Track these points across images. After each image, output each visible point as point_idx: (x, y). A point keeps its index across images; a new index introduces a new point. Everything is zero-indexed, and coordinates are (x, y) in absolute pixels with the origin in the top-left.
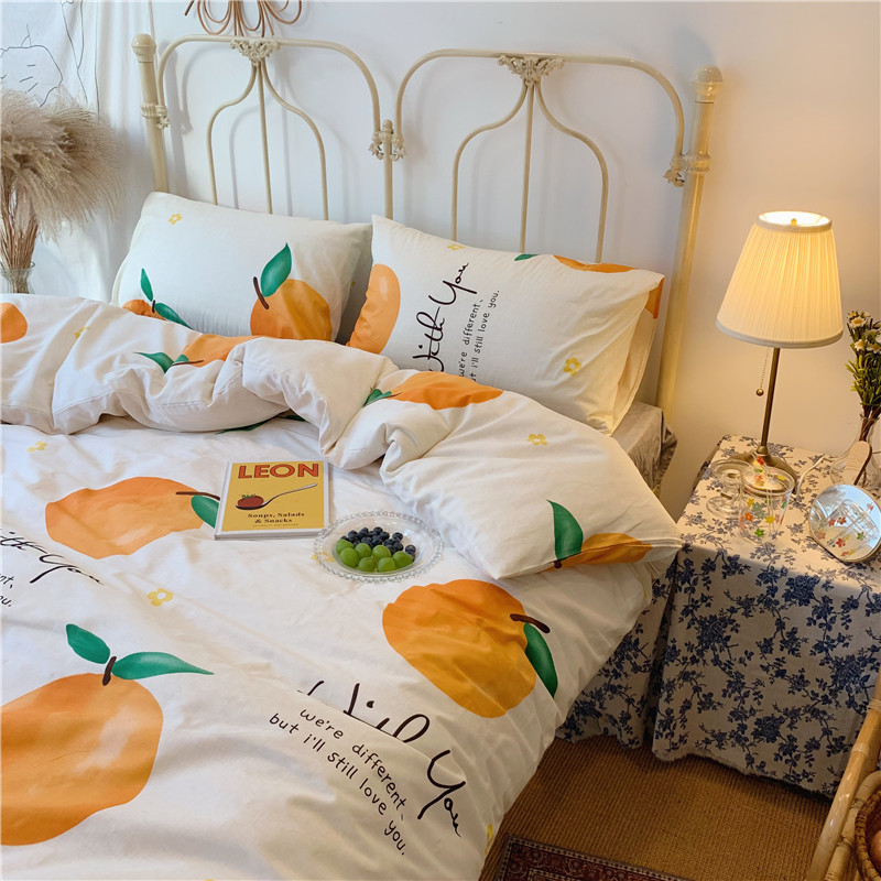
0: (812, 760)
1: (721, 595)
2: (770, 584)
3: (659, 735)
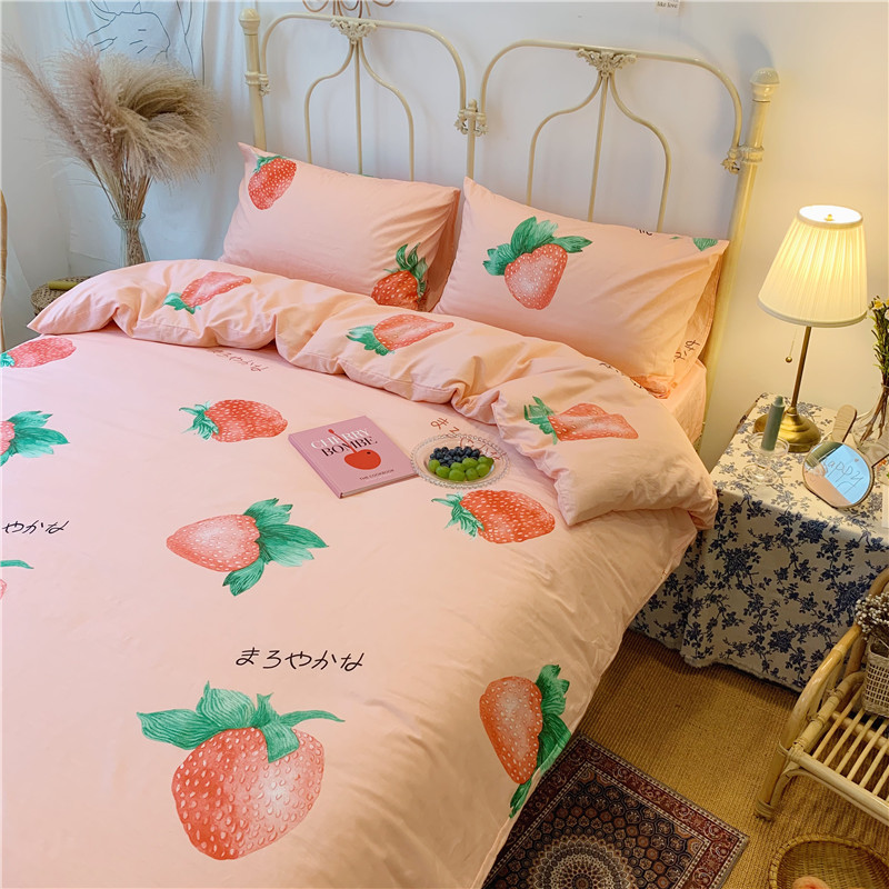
1: (746, 532)
2: (786, 526)
3: (687, 642)
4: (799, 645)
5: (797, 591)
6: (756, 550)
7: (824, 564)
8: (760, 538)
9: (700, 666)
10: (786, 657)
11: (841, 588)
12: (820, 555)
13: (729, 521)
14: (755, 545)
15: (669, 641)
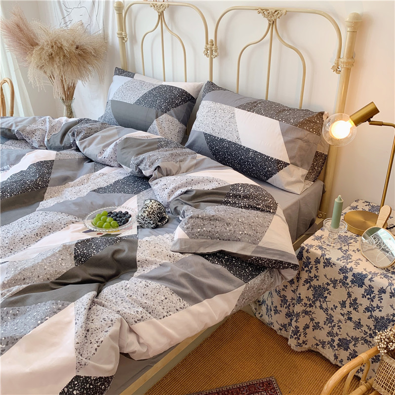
2: (344, 274)
3: (292, 337)
4: (354, 348)
5: (351, 316)
6: (329, 287)
7: (365, 303)
8: (331, 281)
9: (300, 350)
10: (347, 354)
11: (376, 319)
12: (364, 296)
13: (314, 269)
14: (328, 284)
15: (283, 333)
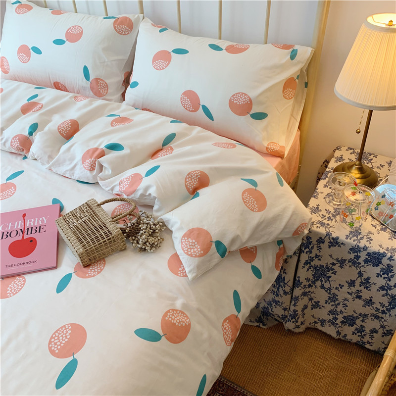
0: (373, 337)
1: (327, 256)
2: (356, 254)
3: (289, 320)
4: (361, 323)
5: (361, 294)
6: (334, 267)
7: (381, 282)
8: (337, 261)
10: (353, 329)
11: (393, 297)
12: (378, 275)
13: (315, 248)
14: (333, 264)
